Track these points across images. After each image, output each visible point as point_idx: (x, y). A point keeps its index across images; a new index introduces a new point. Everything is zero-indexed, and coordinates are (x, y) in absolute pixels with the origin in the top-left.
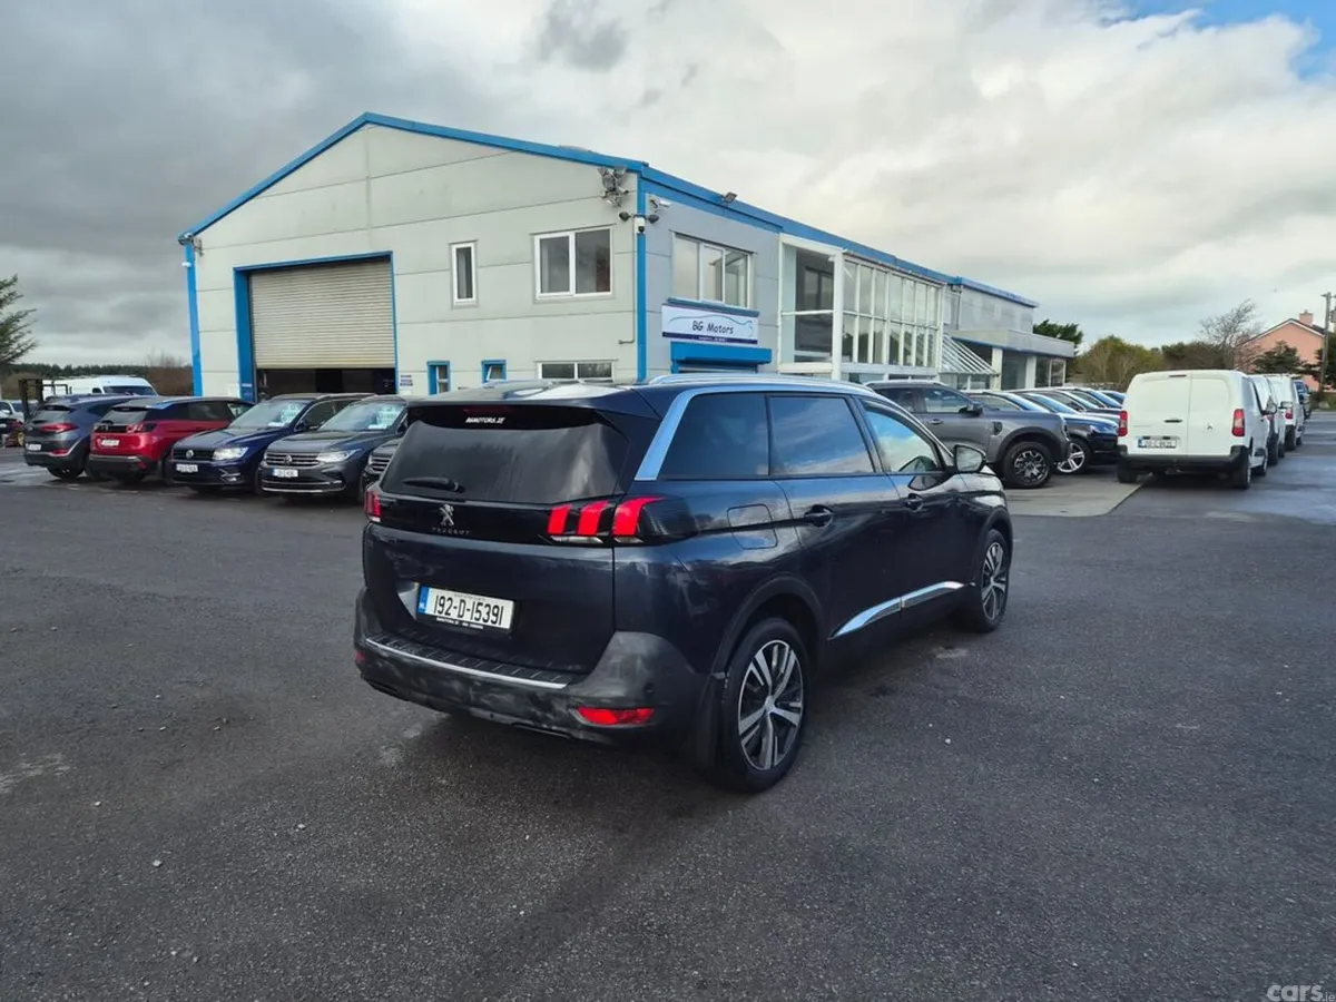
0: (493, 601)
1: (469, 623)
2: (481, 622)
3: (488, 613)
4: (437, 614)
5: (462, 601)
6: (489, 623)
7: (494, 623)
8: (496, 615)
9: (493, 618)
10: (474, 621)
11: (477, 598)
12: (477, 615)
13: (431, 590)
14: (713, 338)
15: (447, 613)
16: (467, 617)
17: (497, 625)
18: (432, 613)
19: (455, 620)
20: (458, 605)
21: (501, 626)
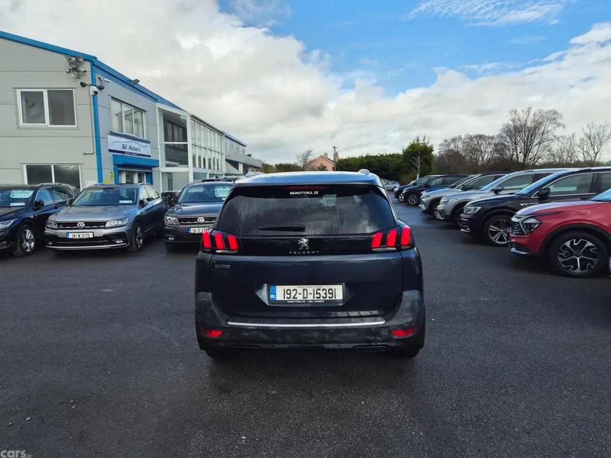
0: (327, 287)
1: (313, 301)
2: (321, 298)
3: (326, 294)
4: (286, 299)
5: (304, 290)
6: (328, 298)
7: (332, 297)
8: (332, 293)
9: (328, 295)
10: (316, 299)
11: (316, 287)
12: (318, 296)
13: (277, 287)
14: (131, 153)
15: (294, 298)
16: (310, 298)
17: (333, 298)
18: (282, 299)
19: (302, 301)
20: (302, 292)
21: (337, 298)
